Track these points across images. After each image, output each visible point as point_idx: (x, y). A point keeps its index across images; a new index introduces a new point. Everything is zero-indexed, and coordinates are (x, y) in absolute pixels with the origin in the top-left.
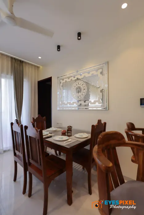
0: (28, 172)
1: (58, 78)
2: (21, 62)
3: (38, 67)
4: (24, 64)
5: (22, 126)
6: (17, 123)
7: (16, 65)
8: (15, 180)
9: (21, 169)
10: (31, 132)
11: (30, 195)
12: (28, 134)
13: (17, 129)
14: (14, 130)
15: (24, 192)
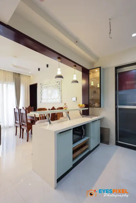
0: (22, 129)
1: (40, 84)
2: (19, 74)
3: (30, 76)
4: (21, 75)
5: (19, 109)
6: (17, 108)
7: (16, 77)
8: (16, 135)
9: (19, 129)
10: (23, 111)
11: (22, 138)
12: (21, 112)
13: (17, 111)
14: (15, 111)
15: (20, 137)
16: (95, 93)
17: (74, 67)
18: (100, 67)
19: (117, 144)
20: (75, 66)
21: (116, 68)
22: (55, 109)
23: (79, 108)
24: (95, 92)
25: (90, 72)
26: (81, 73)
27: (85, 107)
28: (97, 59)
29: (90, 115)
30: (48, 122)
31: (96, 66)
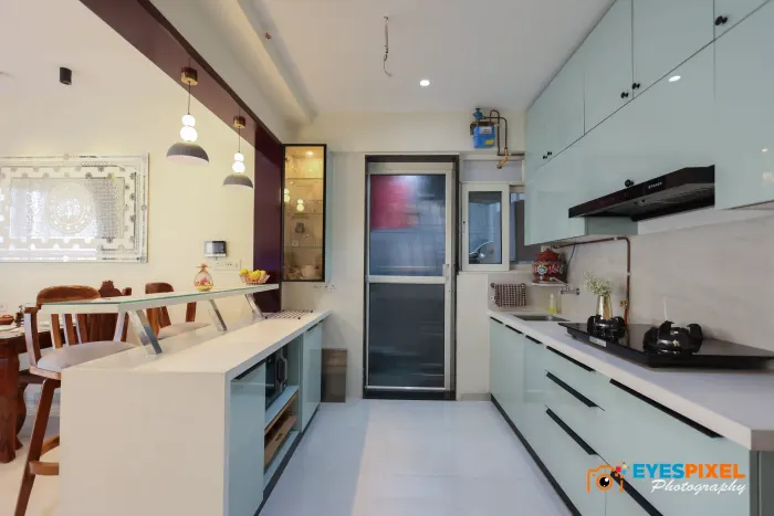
16: (303, 231)
17: (237, 125)
18: (325, 146)
19: (368, 394)
20: (242, 120)
21: (370, 159)
22: (117, 293)
23: (244, 286)
24: (301, 229)
25: (288, 156)
26: (251, 149)
27: (268, 282)
28: (313, 114)
29: (282, 308)
30: (150, 346)
31: (305, 137)
